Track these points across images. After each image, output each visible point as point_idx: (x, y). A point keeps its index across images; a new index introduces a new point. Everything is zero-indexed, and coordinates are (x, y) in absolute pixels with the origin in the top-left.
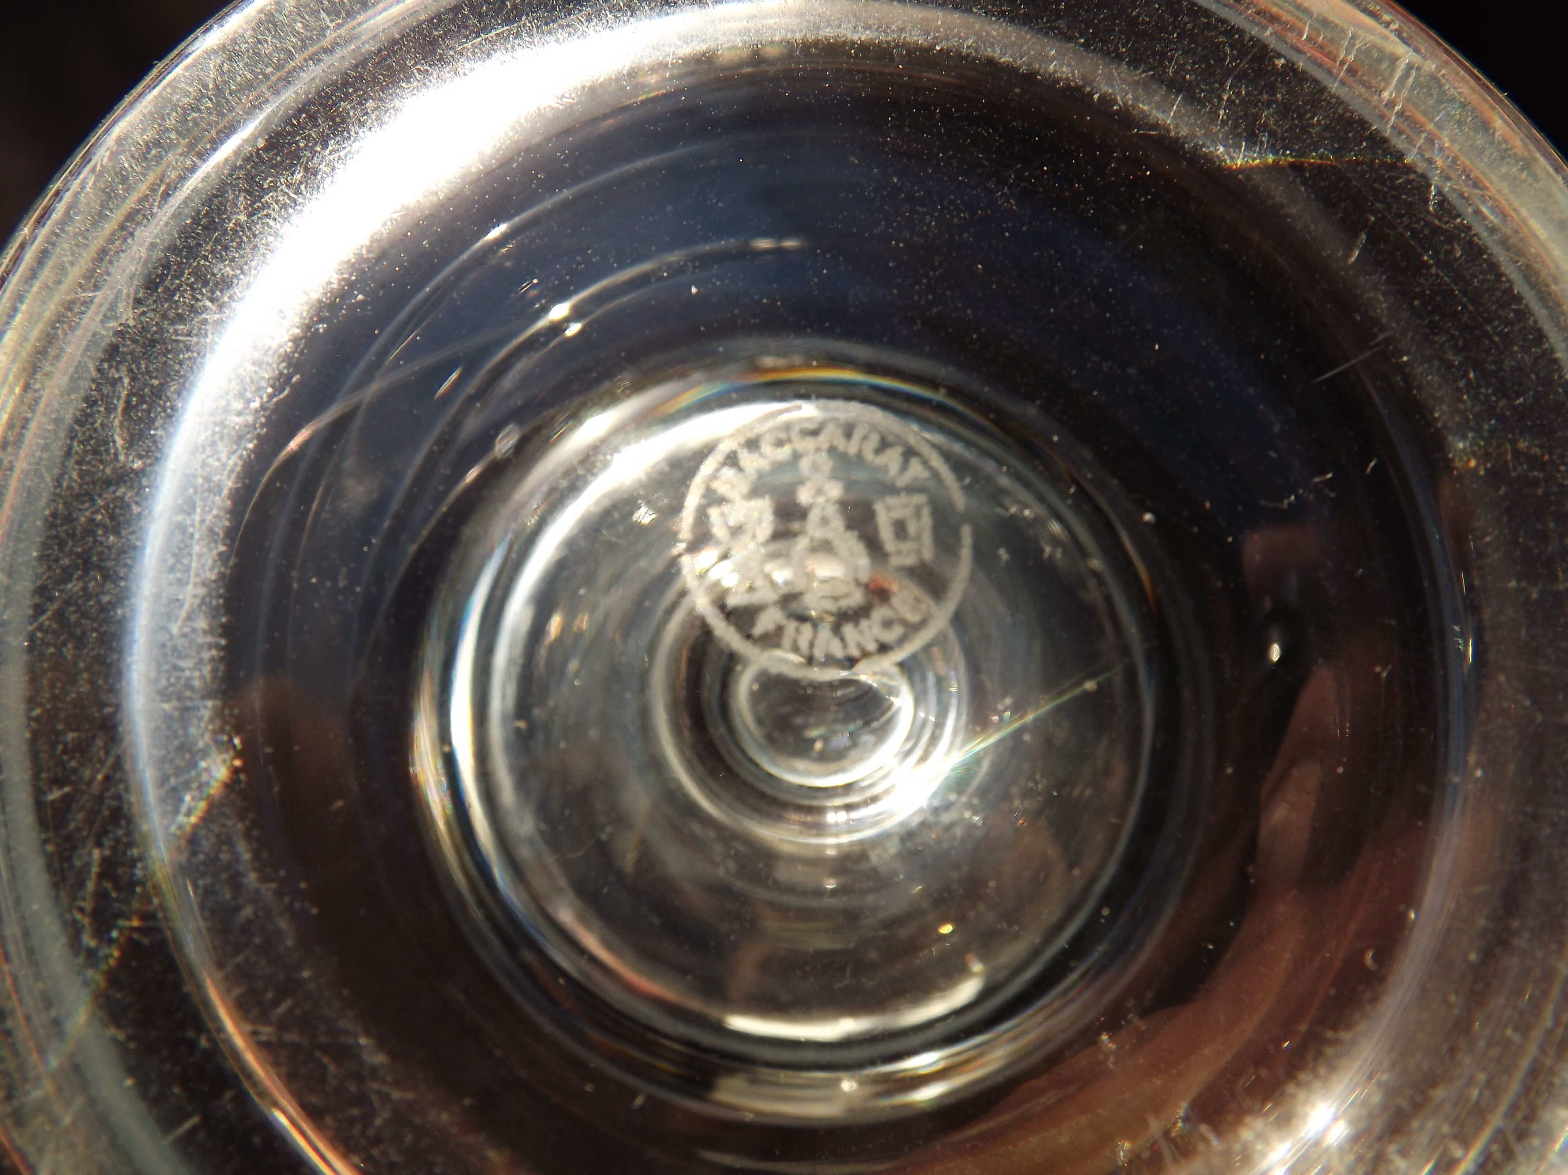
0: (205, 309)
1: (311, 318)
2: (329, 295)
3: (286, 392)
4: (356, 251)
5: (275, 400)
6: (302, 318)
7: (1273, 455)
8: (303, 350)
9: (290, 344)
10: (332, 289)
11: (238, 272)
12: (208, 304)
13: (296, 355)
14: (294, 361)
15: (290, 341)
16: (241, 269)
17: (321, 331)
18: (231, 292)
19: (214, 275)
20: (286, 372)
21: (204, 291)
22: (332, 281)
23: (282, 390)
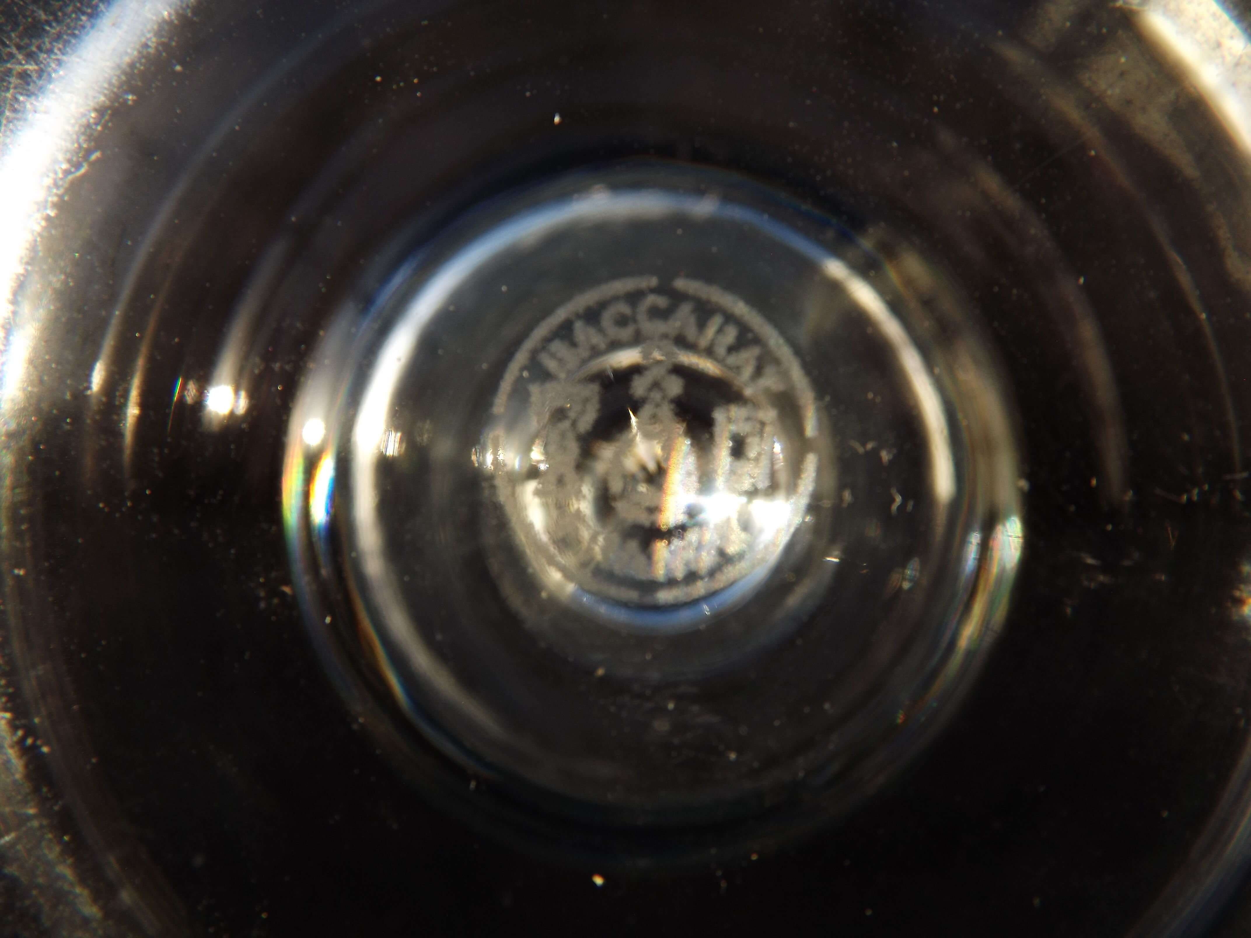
0: (11, 56)
1: (120, 87)
2: (143, 60)
3: (83, 171)
4: (181, 11)
5: (70, 177)
6: (110, 83)
7: (1186, 437)
8: (107, 122)
9: (93, 115)
10: (148, 53)
11: (51, 18)
12: (14, 50)
13: (99, 128)
14: (95, 134)
15: (95, 110)
16: (54, 14)
17: (130, 103)
18: (40, 41)
19: (25, 17)
20: (85, 146)
21: (13, 35)
22: (150, 43)
23: (78, 166)
